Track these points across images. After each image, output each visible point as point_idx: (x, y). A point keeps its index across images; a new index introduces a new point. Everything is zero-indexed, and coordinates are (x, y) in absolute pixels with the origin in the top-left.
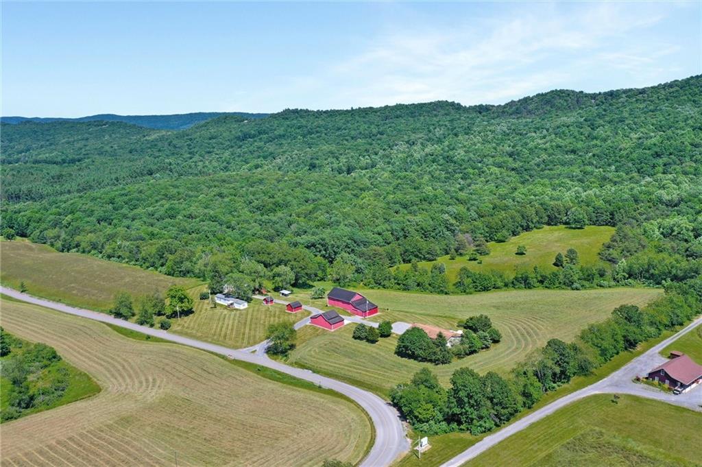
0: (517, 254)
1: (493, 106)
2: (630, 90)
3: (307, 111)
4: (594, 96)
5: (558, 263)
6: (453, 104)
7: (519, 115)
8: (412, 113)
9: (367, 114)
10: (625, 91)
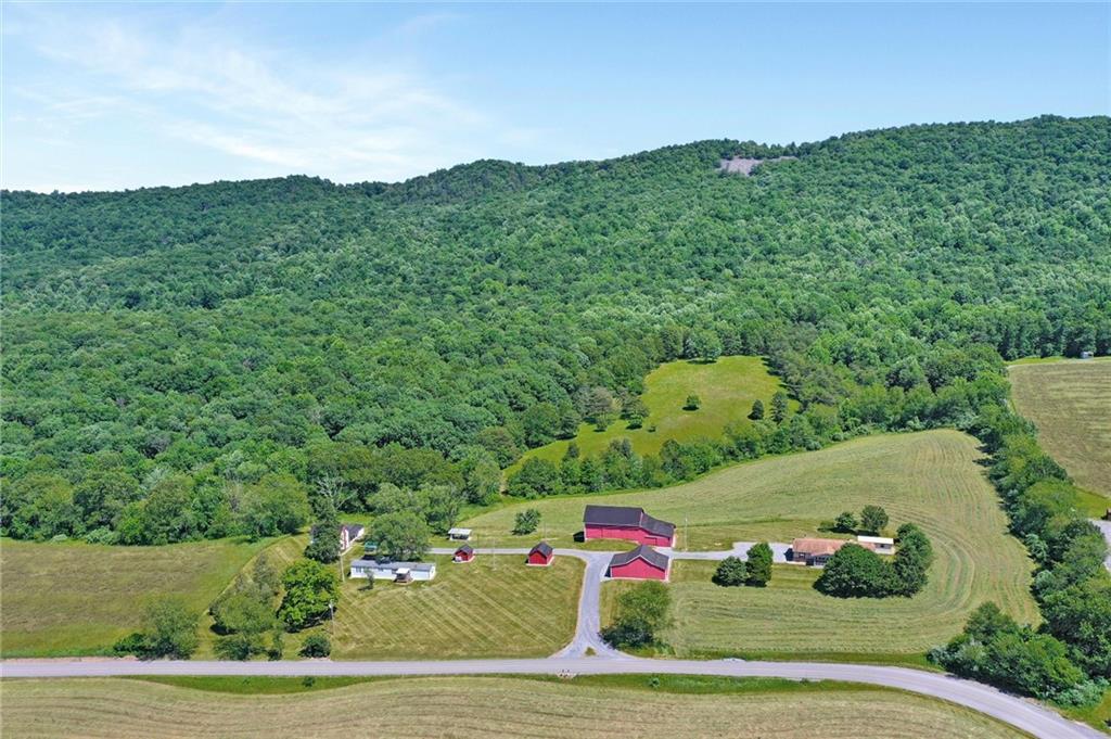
0: (685, 409)
1: (386, 185)
2: (588, 163)
3: (28, 195)
4: (540, 171)
5: (756, 415)
6: (316, 181)
7: (438, 199)
8: (250, 197)
9: (160, 199)
10: (581, 165)
